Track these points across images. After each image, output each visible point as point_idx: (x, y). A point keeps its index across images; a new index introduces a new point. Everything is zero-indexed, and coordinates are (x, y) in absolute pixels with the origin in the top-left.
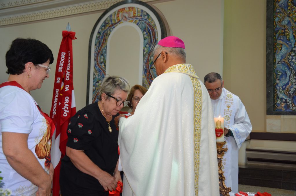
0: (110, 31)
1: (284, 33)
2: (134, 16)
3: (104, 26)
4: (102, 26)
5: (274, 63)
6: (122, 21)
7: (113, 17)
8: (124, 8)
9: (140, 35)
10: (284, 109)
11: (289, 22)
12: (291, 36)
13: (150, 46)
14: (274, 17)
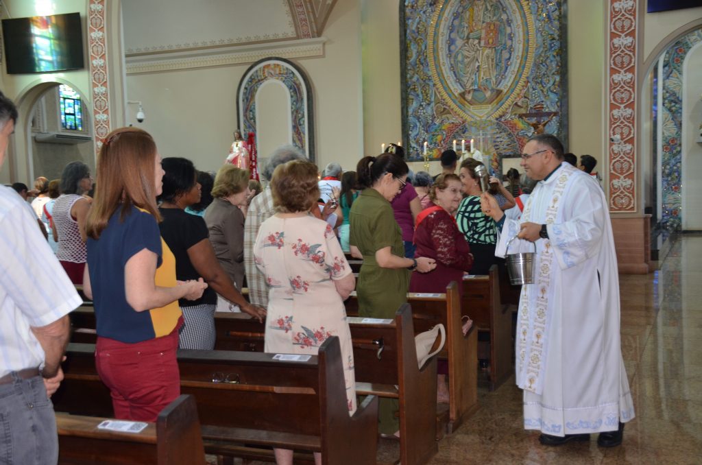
0: (258, 87)
1: (415, 88)
2: (280, 74)
3: (251, 82)
4: (249, 81)
5: (407, 116)
6: (269, 78)
7: (259, 73)
8: (269, 65)
9: (287, 93)
10: (415, 156)
11: (418, 79)
12: (419, 92)
13: (297, 104)
14: (406, 74)
